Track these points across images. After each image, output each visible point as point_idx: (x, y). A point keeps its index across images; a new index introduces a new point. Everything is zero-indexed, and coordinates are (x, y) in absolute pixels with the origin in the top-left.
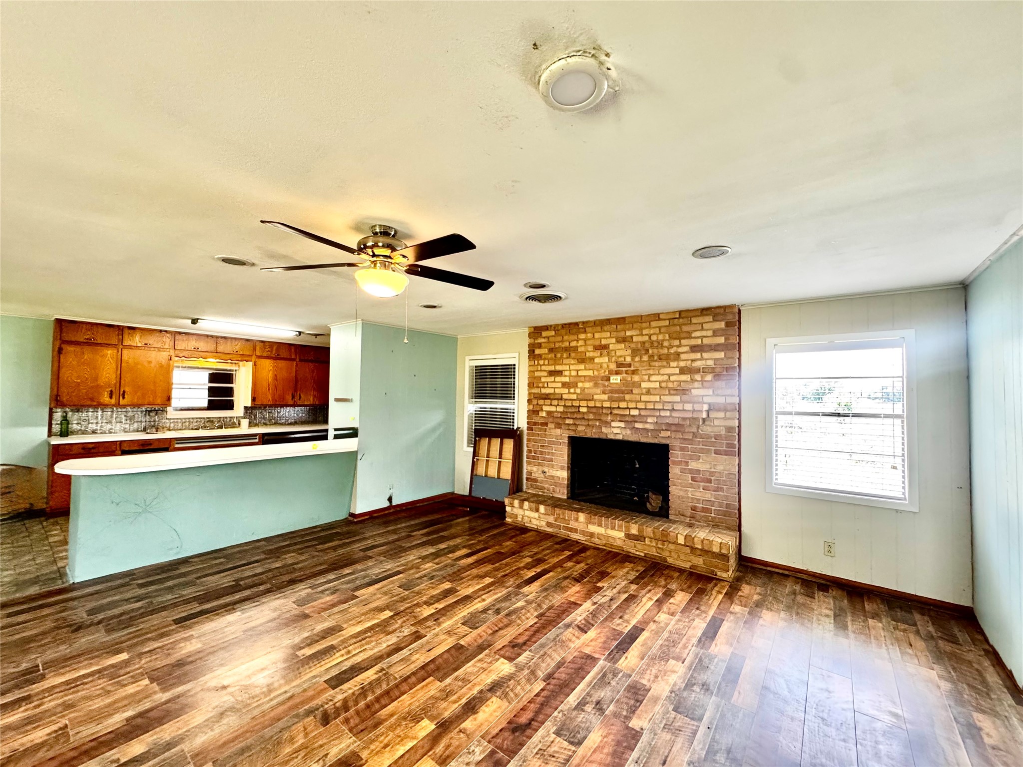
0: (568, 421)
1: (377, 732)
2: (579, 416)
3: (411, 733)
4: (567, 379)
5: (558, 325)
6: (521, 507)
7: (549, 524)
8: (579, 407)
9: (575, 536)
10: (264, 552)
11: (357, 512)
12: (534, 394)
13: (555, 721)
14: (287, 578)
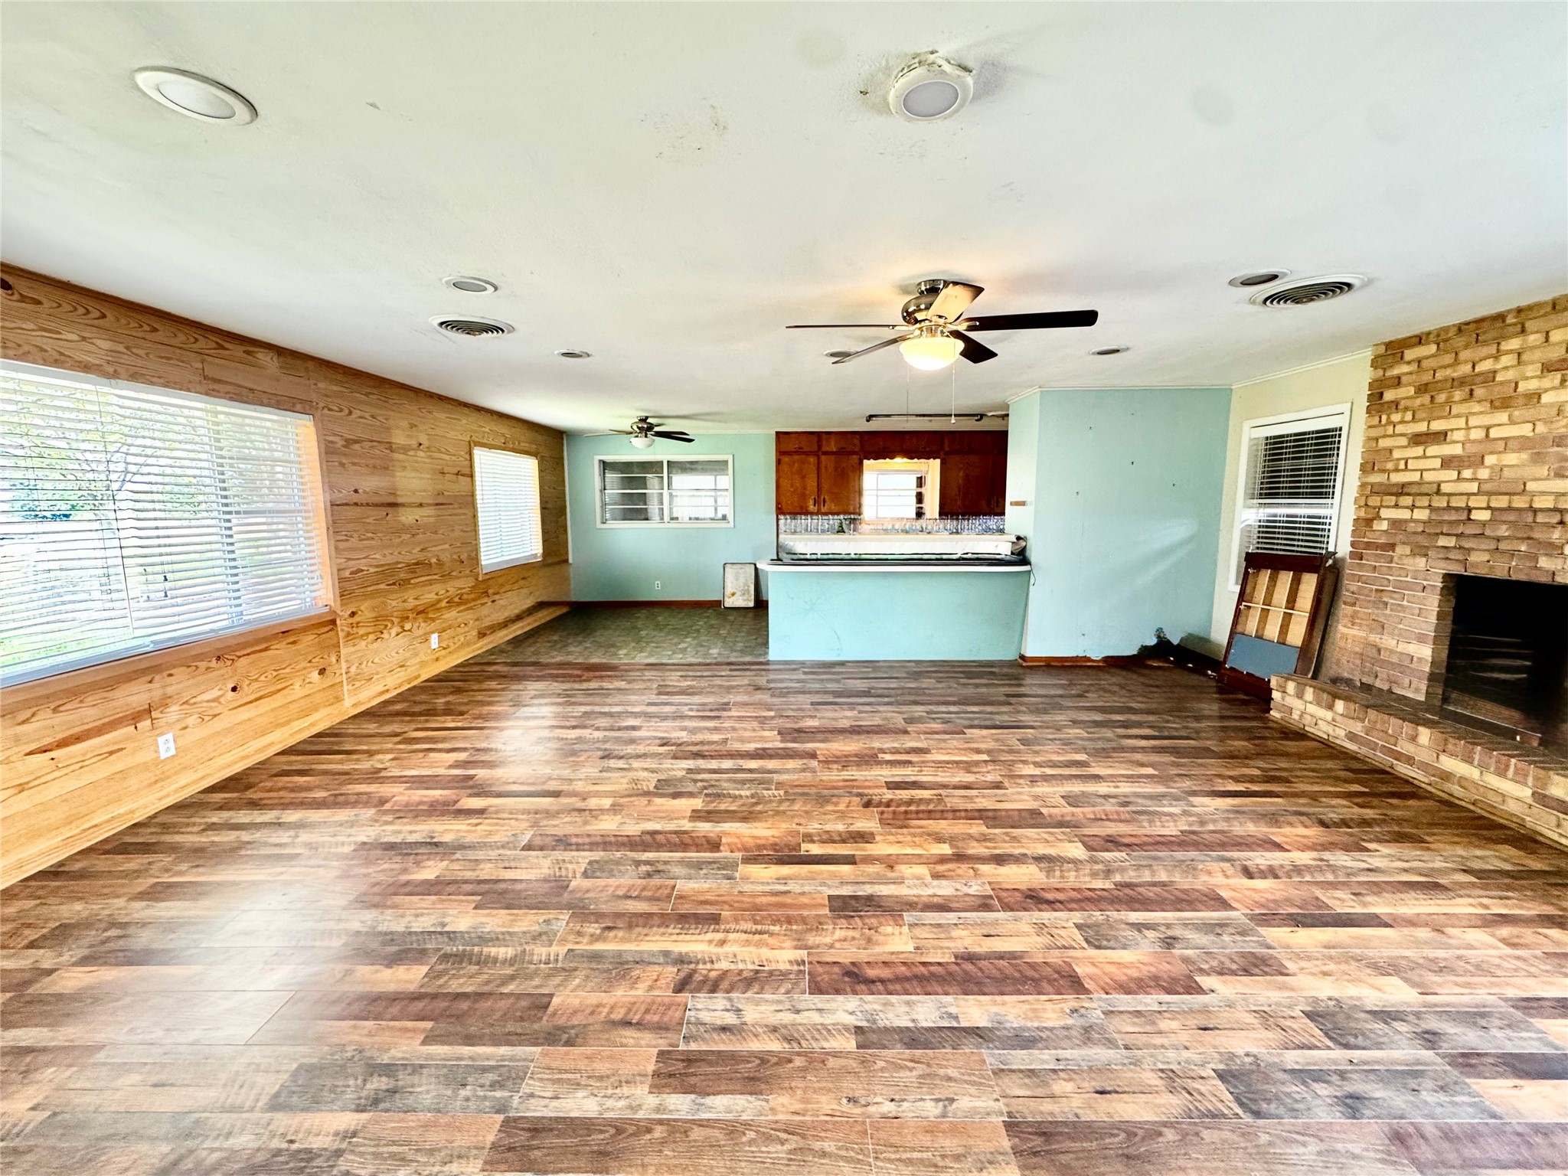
0: (1443, 541)
1: (899, 831)
2: (1470, 530)
3: (927, 846)
4: (1457, 450)
5: (1446, 329)
6: (1300, 695)
7: (1352, 736)
8: (1469, 510)
9: (1403, 769)
10: (907, 673)
11: (1028, 654)
12: (1372, 485)
13: (1089, 917)
14: (912, 698)
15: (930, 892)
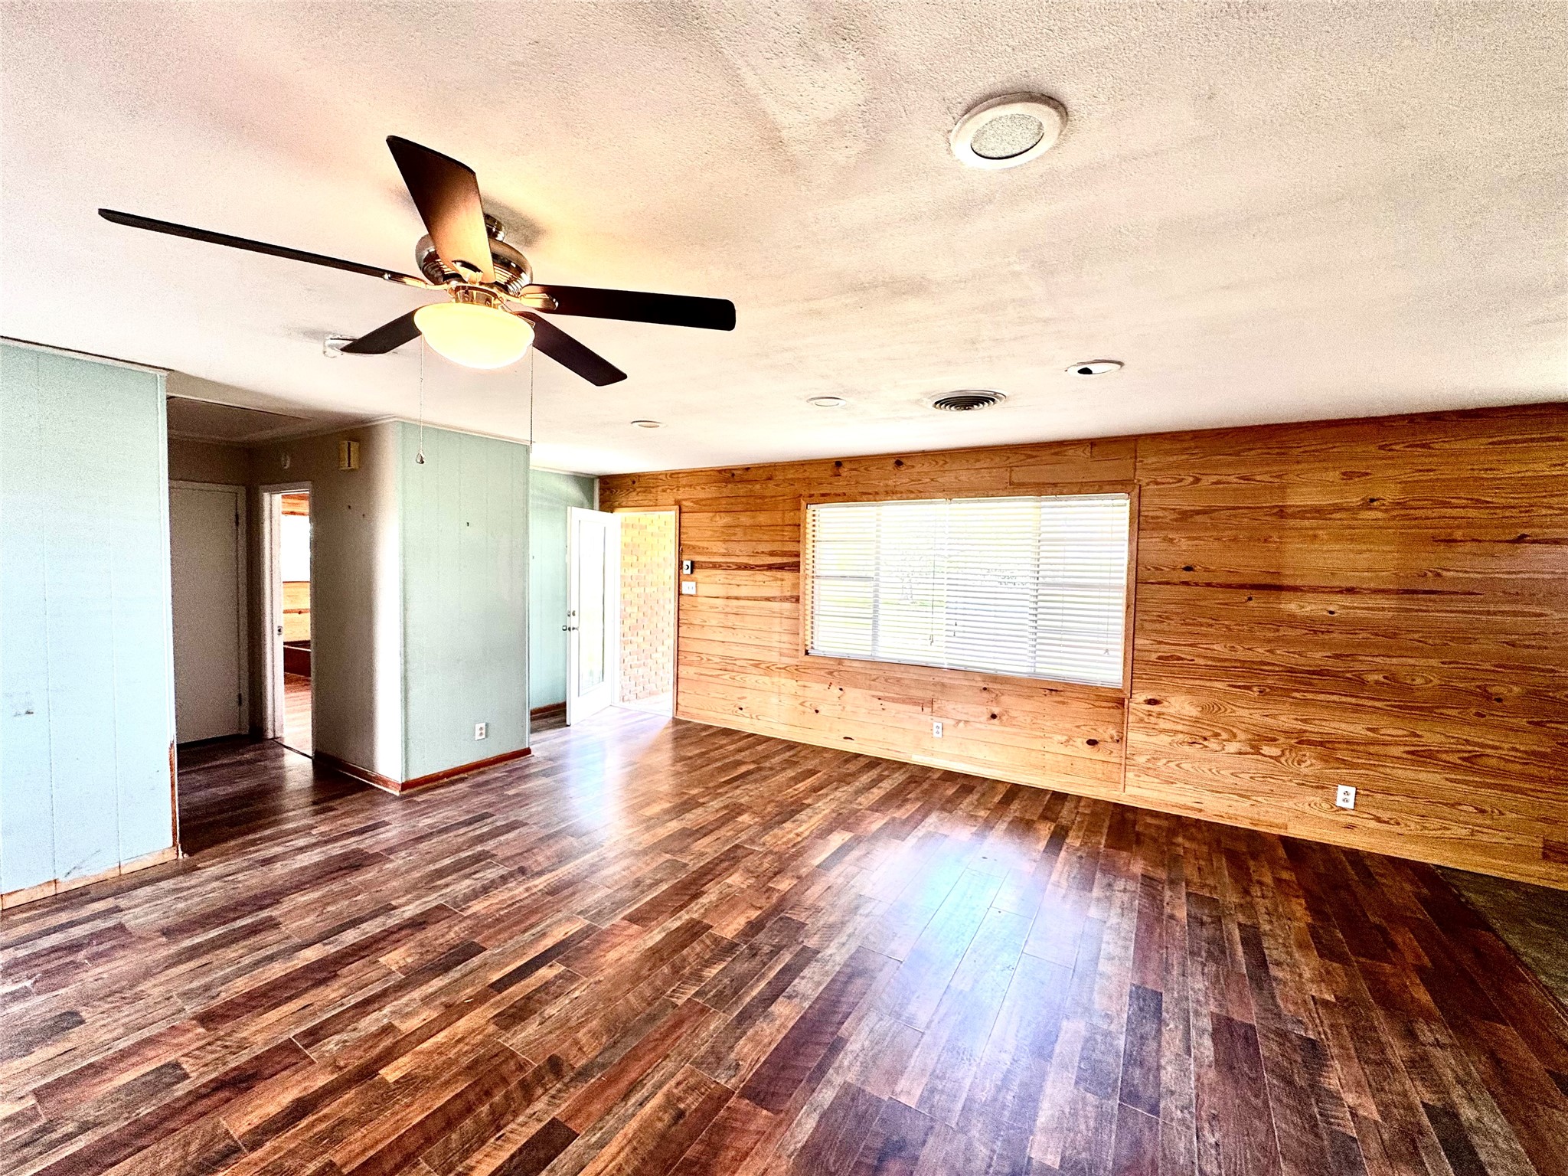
1: (474, 1058)
15: (386, 1010)
